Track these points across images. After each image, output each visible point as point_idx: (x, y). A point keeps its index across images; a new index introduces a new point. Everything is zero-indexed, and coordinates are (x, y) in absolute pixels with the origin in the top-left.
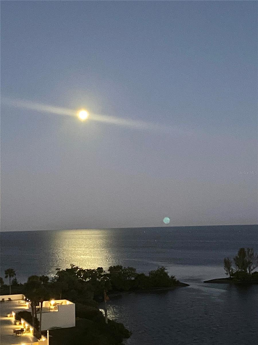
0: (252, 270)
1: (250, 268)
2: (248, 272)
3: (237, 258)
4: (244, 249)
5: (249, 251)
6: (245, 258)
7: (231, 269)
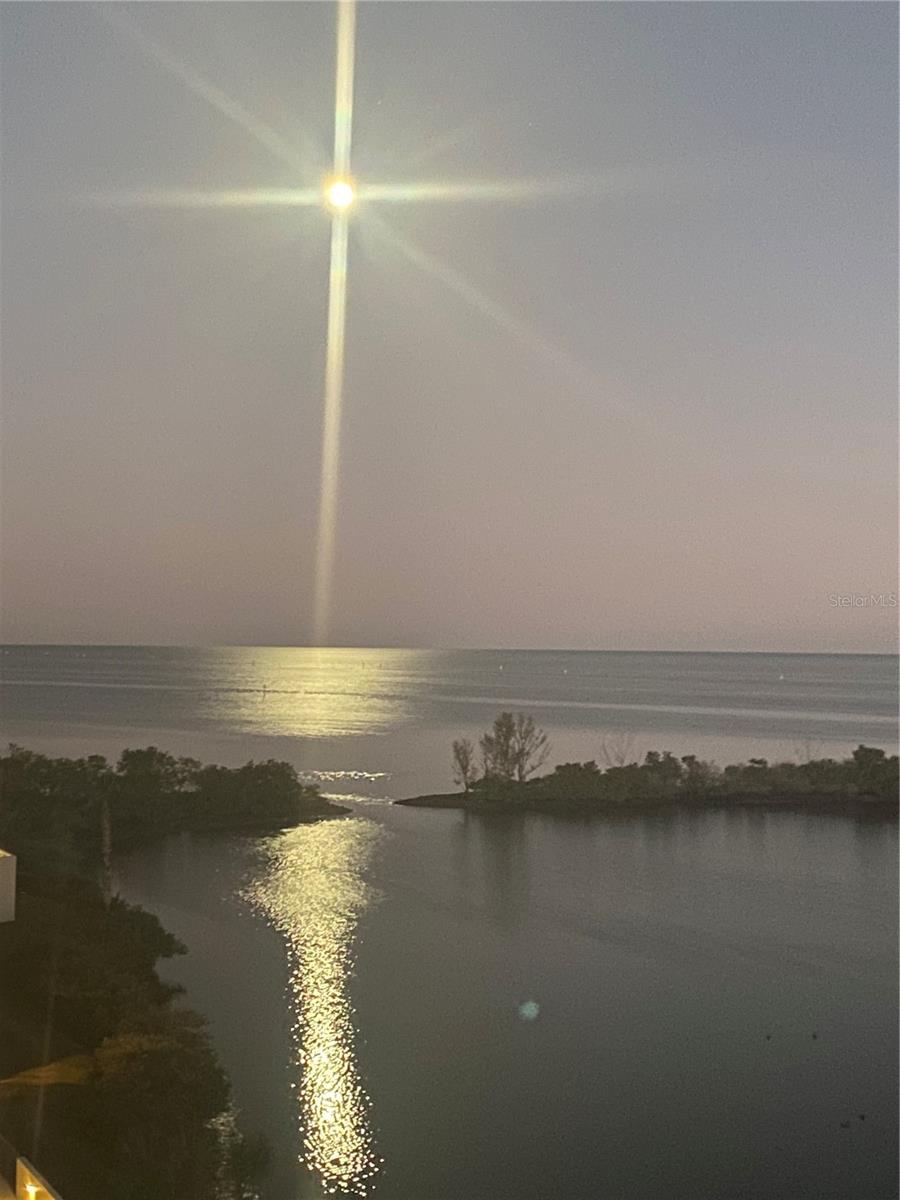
0: (528, 772)
1: (521, 768)
2: (517, 777)
3: (488, 739)
4: (510, 716)
5: (521, 725)
6: (510, 739)
7: (470, 768)
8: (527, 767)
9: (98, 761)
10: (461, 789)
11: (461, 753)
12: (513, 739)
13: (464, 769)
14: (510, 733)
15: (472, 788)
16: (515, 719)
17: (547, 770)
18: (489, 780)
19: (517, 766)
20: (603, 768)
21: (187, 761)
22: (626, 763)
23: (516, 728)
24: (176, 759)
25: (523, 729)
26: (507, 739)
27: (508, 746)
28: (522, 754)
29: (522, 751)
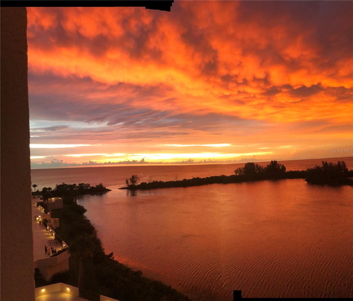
2: (135, 184)
3: (131, 179)
4: (134, 175)
5: (136, 176)
8: (137, 183)
9: (75, 185)
10: (127, 186)
11: (127, 182)
13: (128, 183)
15: (129, 186)
16: (135, 176)
17: (139, 184)
18: (131, 185)
20: (147, 183)
21: (88, 184)
22: (151, 182)
24: (86, 184)
26: (134, 179)
28: (136, 181)
29: (136, 180)
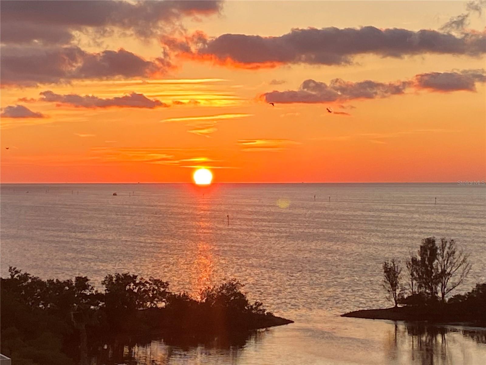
0: (449, 290)
1: (444, 286)
6: (434, 261)
7: (399, 285)
11: (391, 273)
12: (436, 261)
13: (394, 285)
14: (433, 255)
15: (400, 303)
19: (440, 285)
23: (439, 251)
24: (146, 279)
25: (445, 252)
26: (431, 261)
27: (432, 268)
28: (444, 274)
29: (444, 271)
